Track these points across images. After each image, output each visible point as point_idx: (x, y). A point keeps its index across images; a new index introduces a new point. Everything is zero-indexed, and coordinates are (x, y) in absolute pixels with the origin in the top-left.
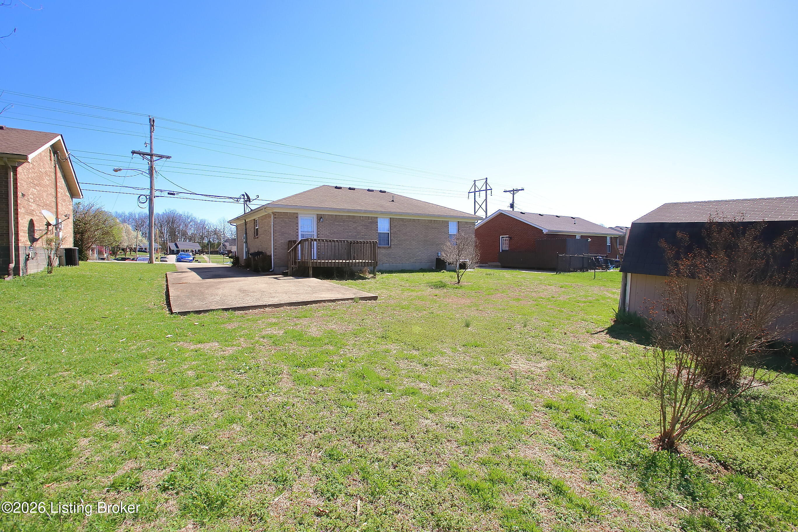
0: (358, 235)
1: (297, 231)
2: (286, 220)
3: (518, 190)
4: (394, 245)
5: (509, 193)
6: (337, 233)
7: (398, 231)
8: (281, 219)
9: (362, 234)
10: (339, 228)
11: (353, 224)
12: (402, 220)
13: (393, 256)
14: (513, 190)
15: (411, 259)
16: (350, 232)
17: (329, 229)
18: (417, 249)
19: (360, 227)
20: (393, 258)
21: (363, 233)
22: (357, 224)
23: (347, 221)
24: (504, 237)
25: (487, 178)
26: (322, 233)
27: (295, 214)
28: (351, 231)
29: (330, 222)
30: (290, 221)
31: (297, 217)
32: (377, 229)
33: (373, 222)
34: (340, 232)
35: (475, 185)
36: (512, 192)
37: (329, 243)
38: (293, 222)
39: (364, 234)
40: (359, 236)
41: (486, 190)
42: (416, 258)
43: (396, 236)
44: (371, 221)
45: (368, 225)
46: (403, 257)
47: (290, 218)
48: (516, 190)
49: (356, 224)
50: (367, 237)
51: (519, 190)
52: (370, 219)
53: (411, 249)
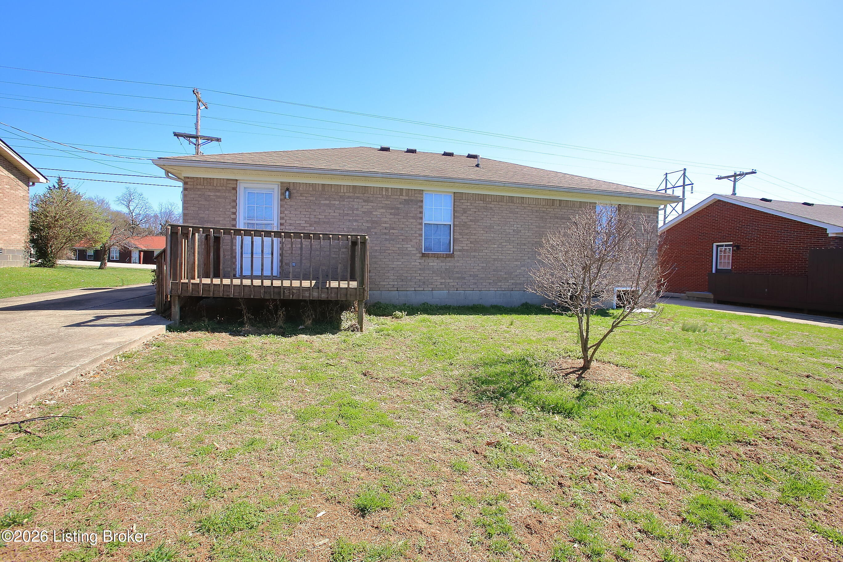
0: (375, 228)
1: (233, 216)
2: (209, 193)
3: (742, 175)
4: (460, 250)
5: (726, 180)
6: (324, 222)
7: (471, 221)
8: (199, 193)
9: (383, 225)
10: (330, 211)
11: (364, 204)
12: (483, 198)
13: (457, 275)
14: (735, 175)
15: (500, 281)
16: (356, 221)
17: (305, 213)
18: (516, 260)
19: (379, 210)
20: (458, 278)
21: (385, 222)
22: (372, 204)
23: (349, 197)
24: (722, 246)
25: (685, 169)
26: (291, 222)
27: (232, 182)
28: (357, 218)
29: (311, 198)
30: (219, 197)
31: (235, 189)
32: (420, 215)
33: (412, 201)
34: (331, 220)
35: (666, 180)
36: (732, 179)
37: (306, 242)
38: (225, 198)
39: (388, 225)
40: (375, 231)
41: (684, 186)
42: (512, 281)
43: (467, 231)
44: (407, 198)
45: (399, 206)
46: (482, 278)
47: (219, 191)
48: (740, 175)
49: (370, 204)
50: (396, 231)
51: (747, 174)
52: (404, 194)
53: (501, 260)
